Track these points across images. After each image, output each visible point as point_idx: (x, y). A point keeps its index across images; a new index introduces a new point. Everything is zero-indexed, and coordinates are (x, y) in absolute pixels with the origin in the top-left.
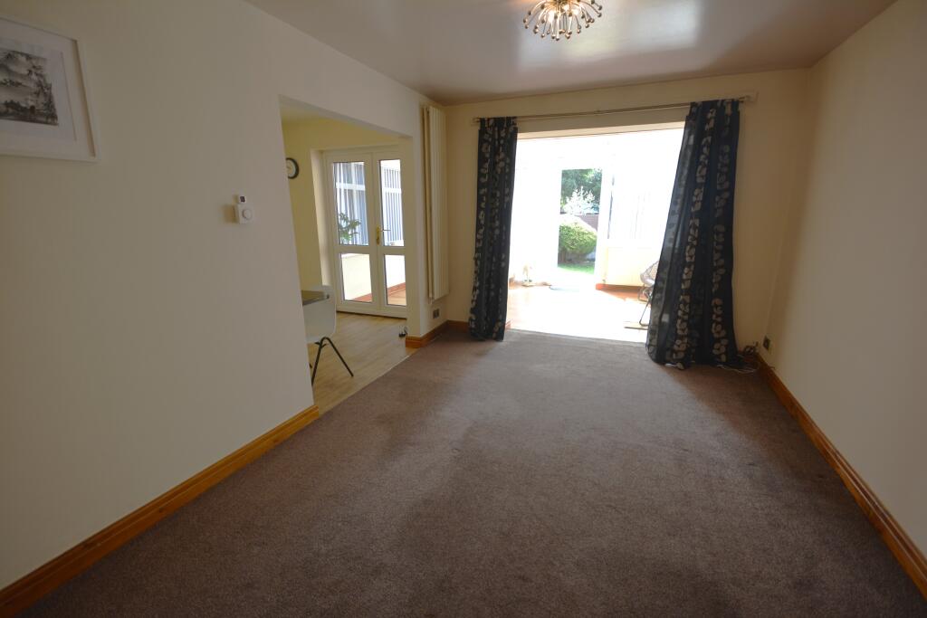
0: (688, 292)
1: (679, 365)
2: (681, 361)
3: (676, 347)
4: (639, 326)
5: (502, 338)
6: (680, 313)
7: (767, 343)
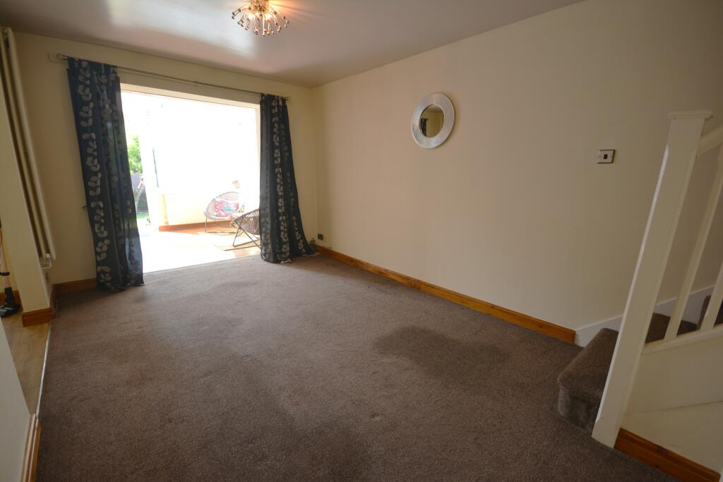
0: (284, 214)
1: (289, 260)
2: (289, 257)
3: (283, 250)
4: (233, 248)
5: (142, 282)
6: (282, 228)
7: (321, 237)
